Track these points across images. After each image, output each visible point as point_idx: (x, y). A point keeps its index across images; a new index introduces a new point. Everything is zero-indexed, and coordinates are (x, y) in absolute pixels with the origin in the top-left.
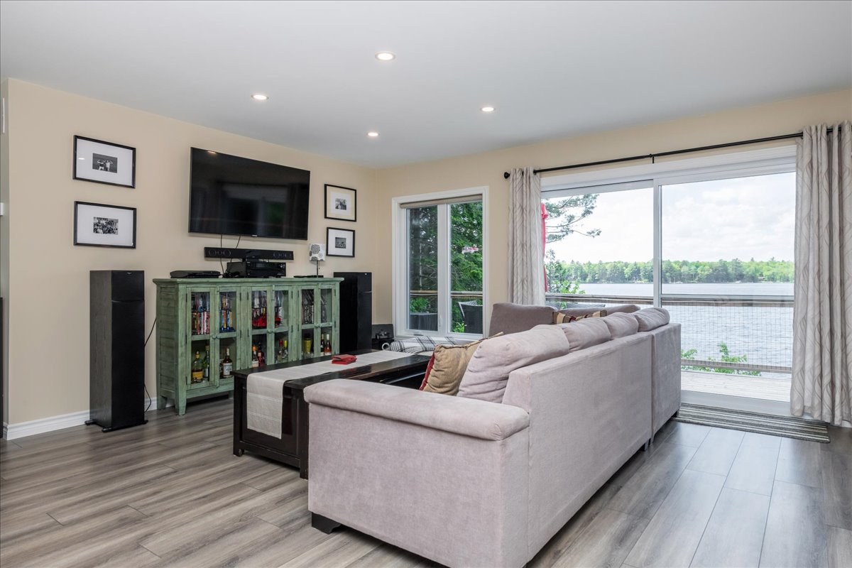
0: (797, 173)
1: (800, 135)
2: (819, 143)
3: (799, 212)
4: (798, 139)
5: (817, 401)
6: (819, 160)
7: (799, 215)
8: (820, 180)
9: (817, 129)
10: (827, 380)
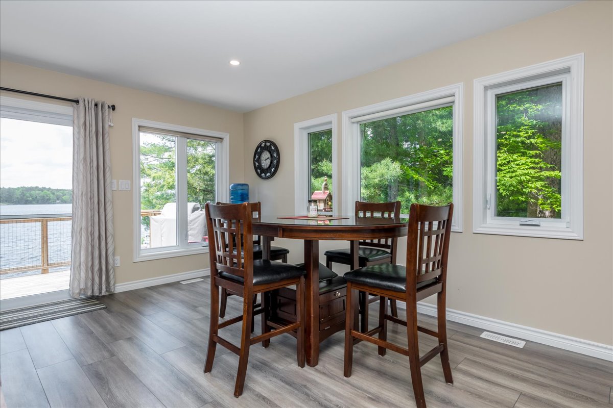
0: (74, 128)
1: (77, 102)
2: (90, 111)
3: (76, 155)
4: (74, 104)
5: (90, 284)
6: (91, 123)
7: (76, 157)
8: (91, 136)
9: (88, 101)
10: (96, 268)
